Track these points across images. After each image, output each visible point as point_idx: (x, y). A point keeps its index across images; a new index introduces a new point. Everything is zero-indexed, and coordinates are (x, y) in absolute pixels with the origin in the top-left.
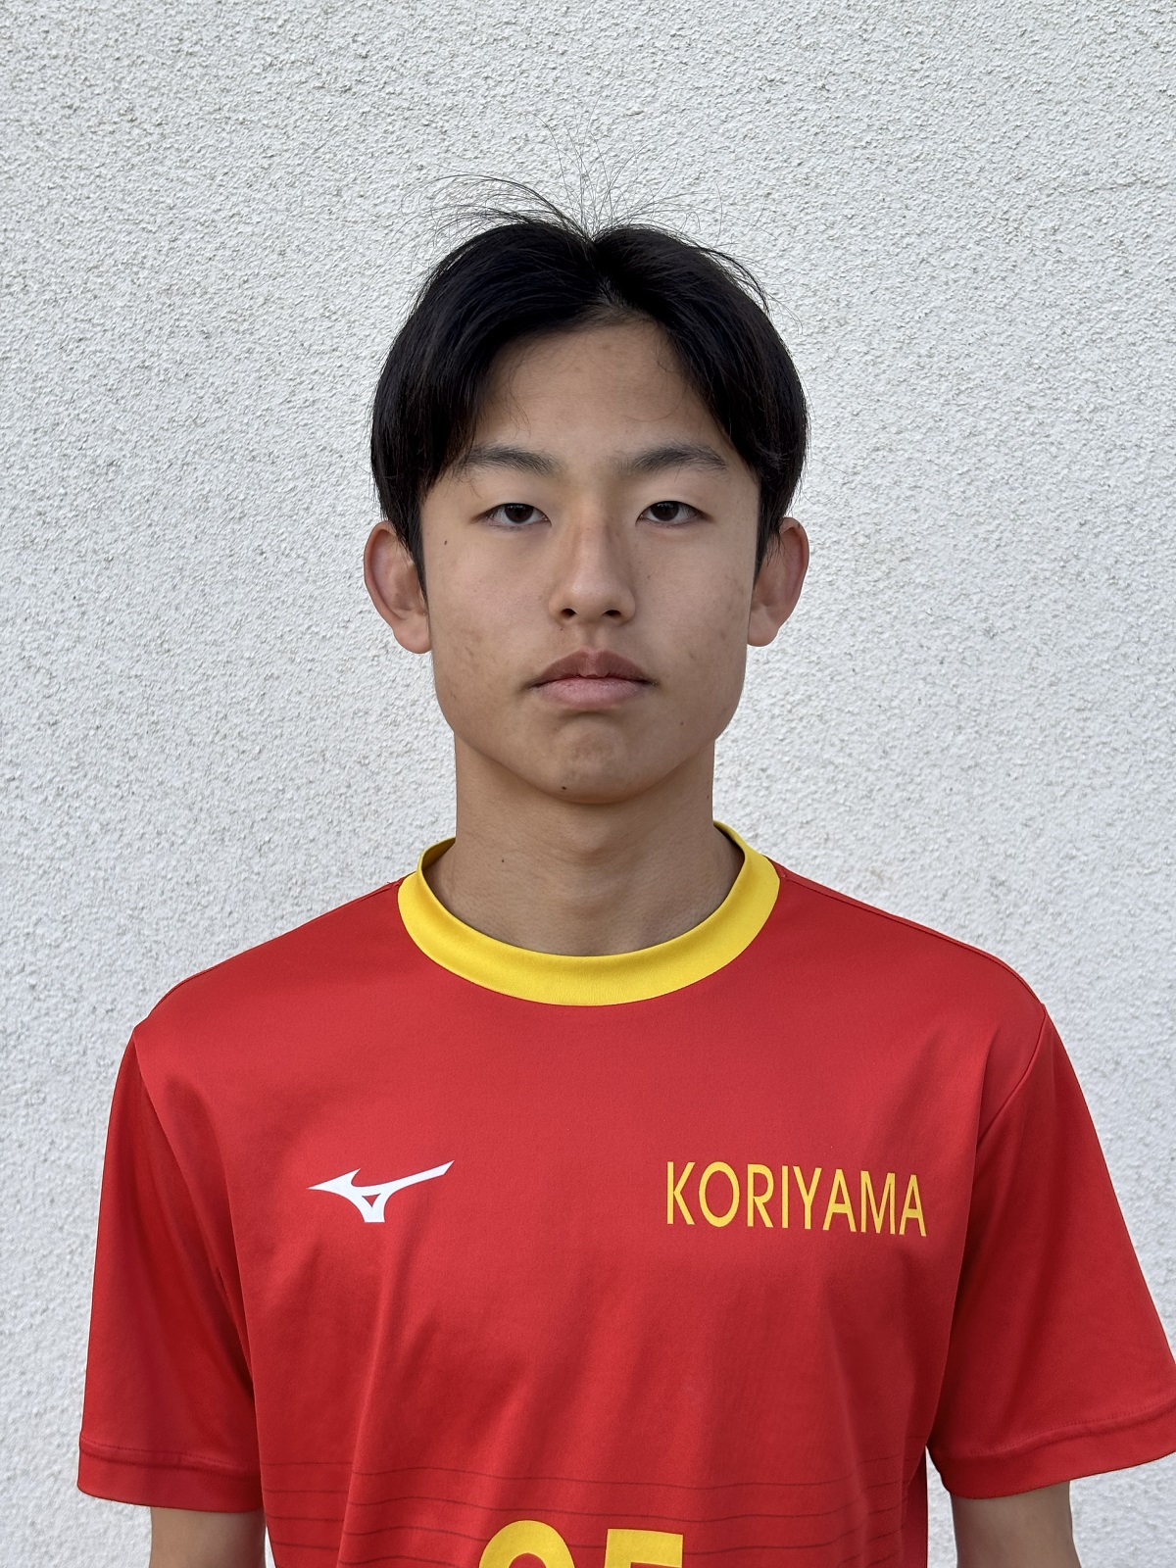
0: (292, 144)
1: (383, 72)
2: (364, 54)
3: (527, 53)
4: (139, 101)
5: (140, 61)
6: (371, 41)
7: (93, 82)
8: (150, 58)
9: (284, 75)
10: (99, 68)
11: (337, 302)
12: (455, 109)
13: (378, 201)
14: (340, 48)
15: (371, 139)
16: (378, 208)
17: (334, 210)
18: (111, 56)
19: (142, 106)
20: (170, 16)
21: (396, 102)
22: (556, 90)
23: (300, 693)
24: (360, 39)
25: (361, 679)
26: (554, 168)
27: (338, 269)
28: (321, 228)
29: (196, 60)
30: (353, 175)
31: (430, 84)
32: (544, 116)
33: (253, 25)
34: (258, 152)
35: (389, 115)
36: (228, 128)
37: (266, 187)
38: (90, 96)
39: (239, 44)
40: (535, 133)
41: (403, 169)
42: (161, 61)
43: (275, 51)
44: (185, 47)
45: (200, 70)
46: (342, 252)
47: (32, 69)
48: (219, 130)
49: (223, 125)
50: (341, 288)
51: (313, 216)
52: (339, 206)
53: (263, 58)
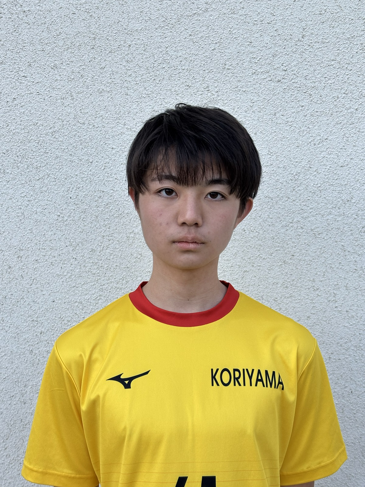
0: (260, 99)
1: (291, 75)
2: (285, 69)
3: (339, 70)
4: (211, 84)
5: (212, 71)
6: (288, 66)
7: (196, 78)
8: (215, 70)
9: (259, 76)
10: (198, 73)
11: (273, 149)
12: (315, 88)
13: (288, 117)
14: (278, 68)
15: (286, 97)
16: (288, 119)
17: (273, 120)
18: (202, 69)
19: (211, 86)
20: (222, 56)
21: (295, 85)
22: (348, 81)
23: (255, 277)
24: (284, 65)
25: (276, 272)
26: (347, 106)
27: (274, 139)
28: (269, 126)
29: (230, 71)
30: (280, 109)
31: (307, 79)
32: (344, 90)
33: (249, 60)
34: (249, 101)
35: (293, 89)
36: (240, 93)
37: (251, 112)
38: (194, 82)
39: (245, 66)
40: (341, 95)
41: (297, 107)
42: (218, 71)
43: (256, 69)
44: (227, 67)
45: (231, 74)
46: (275, 133)
47: (176, 73)
48: (237, 94)
49: (238, 92)
50: (275, 145)
51: (266, 122)
52: (275, 118)
53: (252, 71)
